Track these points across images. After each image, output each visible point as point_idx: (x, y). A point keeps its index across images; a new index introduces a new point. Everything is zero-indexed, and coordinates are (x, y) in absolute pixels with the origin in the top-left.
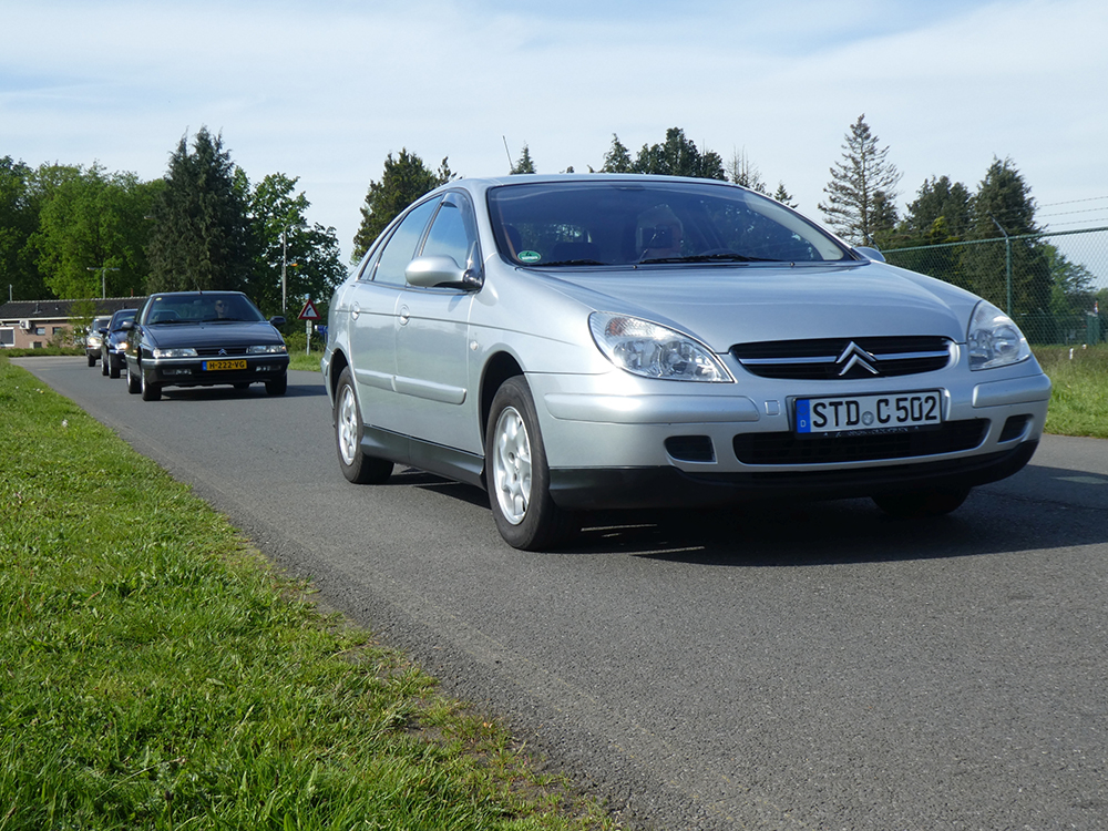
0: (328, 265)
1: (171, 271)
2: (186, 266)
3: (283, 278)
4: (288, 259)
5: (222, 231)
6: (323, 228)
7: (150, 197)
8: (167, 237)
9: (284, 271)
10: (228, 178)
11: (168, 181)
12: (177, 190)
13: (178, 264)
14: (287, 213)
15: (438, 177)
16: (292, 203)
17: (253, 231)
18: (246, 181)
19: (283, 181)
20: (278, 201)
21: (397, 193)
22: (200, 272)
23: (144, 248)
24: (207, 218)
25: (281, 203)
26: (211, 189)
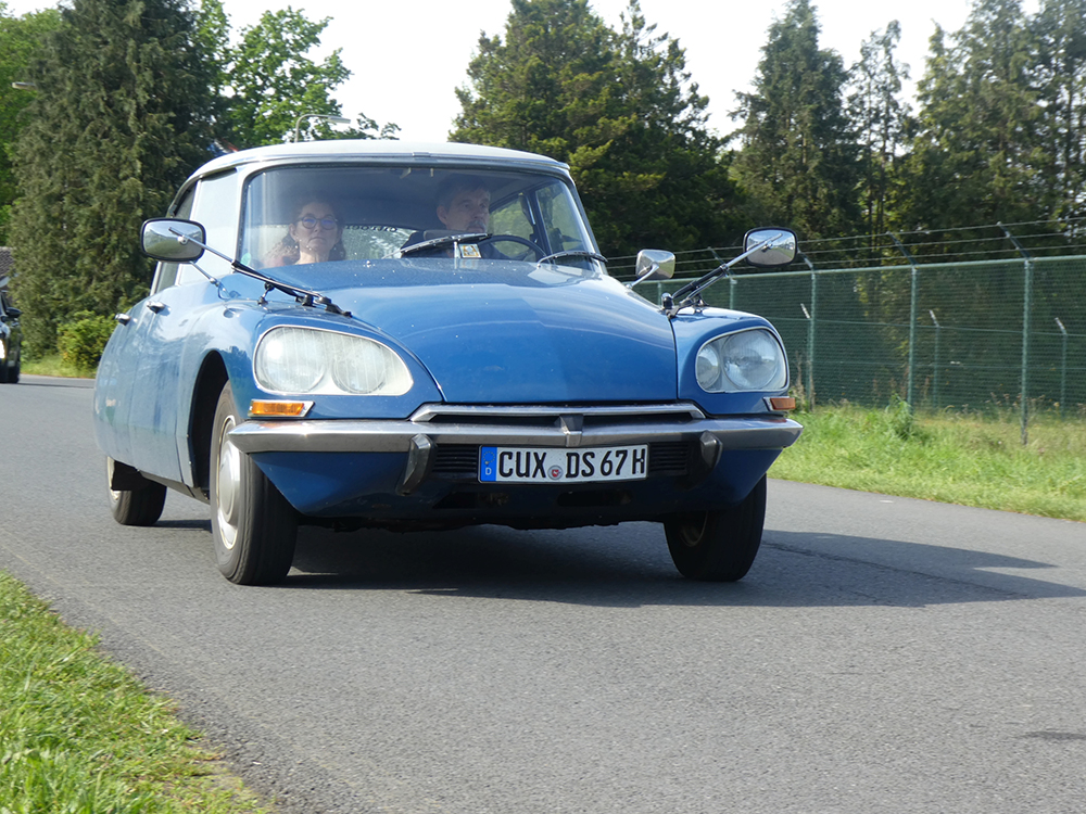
1: (60, 197)
2: (92, 188)
5: (170, 120)
6: (374, 126)
7: (26, 44)
8: (56, 127)
10: (187, 13)
11: (67, 13)
12: (83, 33)
13: (76, 184)
14: (302, 91)
15: (619, 31)
16: (314, 71)
17: (231, 123)
18: (222, 17)
19: (297, 24)
20: (287, 66)
21: (534, 61)
22: (120, 202)
23: (8, 146)
24: (140, 92)
25: (293, 70)
26: (153, 34)
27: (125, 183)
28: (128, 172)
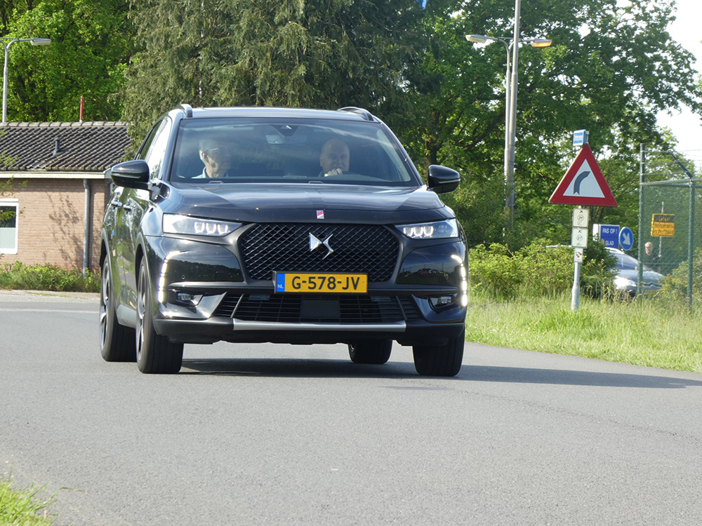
0: (638, 50)
1: (194, 52)
2: (238, 37)
3: (508, 84)
4: (527, 27)
9: (512, 64)
13: (215, 33)
22: (276, 57)
27: (283, 30)
28: (287, 13)
